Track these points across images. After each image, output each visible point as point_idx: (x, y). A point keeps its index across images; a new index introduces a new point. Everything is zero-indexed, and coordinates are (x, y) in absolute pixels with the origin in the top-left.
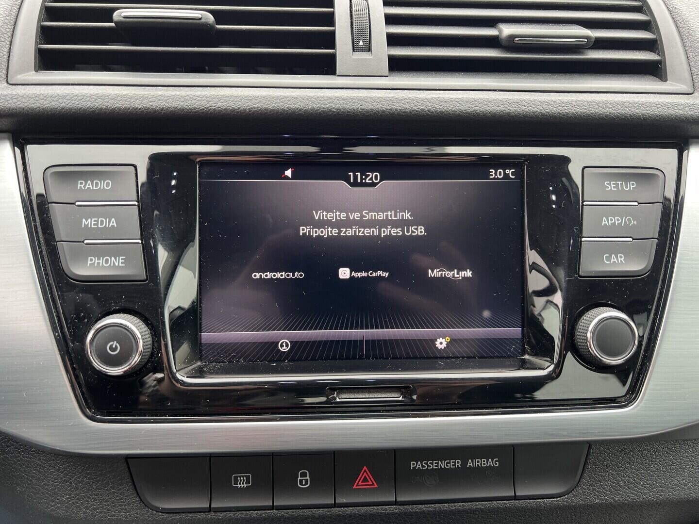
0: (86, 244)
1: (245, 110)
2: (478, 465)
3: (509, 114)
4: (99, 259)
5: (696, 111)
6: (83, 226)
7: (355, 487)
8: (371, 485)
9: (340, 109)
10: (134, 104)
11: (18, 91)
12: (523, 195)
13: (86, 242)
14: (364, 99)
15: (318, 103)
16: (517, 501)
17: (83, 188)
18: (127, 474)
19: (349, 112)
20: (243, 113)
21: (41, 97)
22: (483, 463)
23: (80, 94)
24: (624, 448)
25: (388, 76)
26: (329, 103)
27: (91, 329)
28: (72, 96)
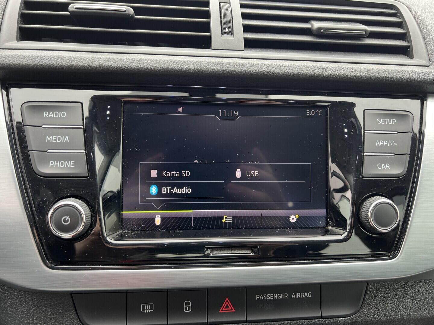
0: (48, 153)
1: (154, 69)
2: (298, 297)
3: (319, 75)
4: (57, 163)
5: (432, 76)
6: (47, 141)
7: (220, 311)
8: (230, 310)
9: (215, 70)
10: (82, 63)
11: (6, 53)
12: (327, 126)
13: (48, 151)
14: (230, 64)
15: (201, 65)
16: (323, 320)
17: (47, 117)
18: (72, 304)
19: (220, 72)
20: (153, 70)
21: (21, 57)
22: (302, 295)
23: (47, 56)
24: (388, 285)
25: (243, 51)
26: (208, 66)
27: (51, 208)
28: (42, 57)
